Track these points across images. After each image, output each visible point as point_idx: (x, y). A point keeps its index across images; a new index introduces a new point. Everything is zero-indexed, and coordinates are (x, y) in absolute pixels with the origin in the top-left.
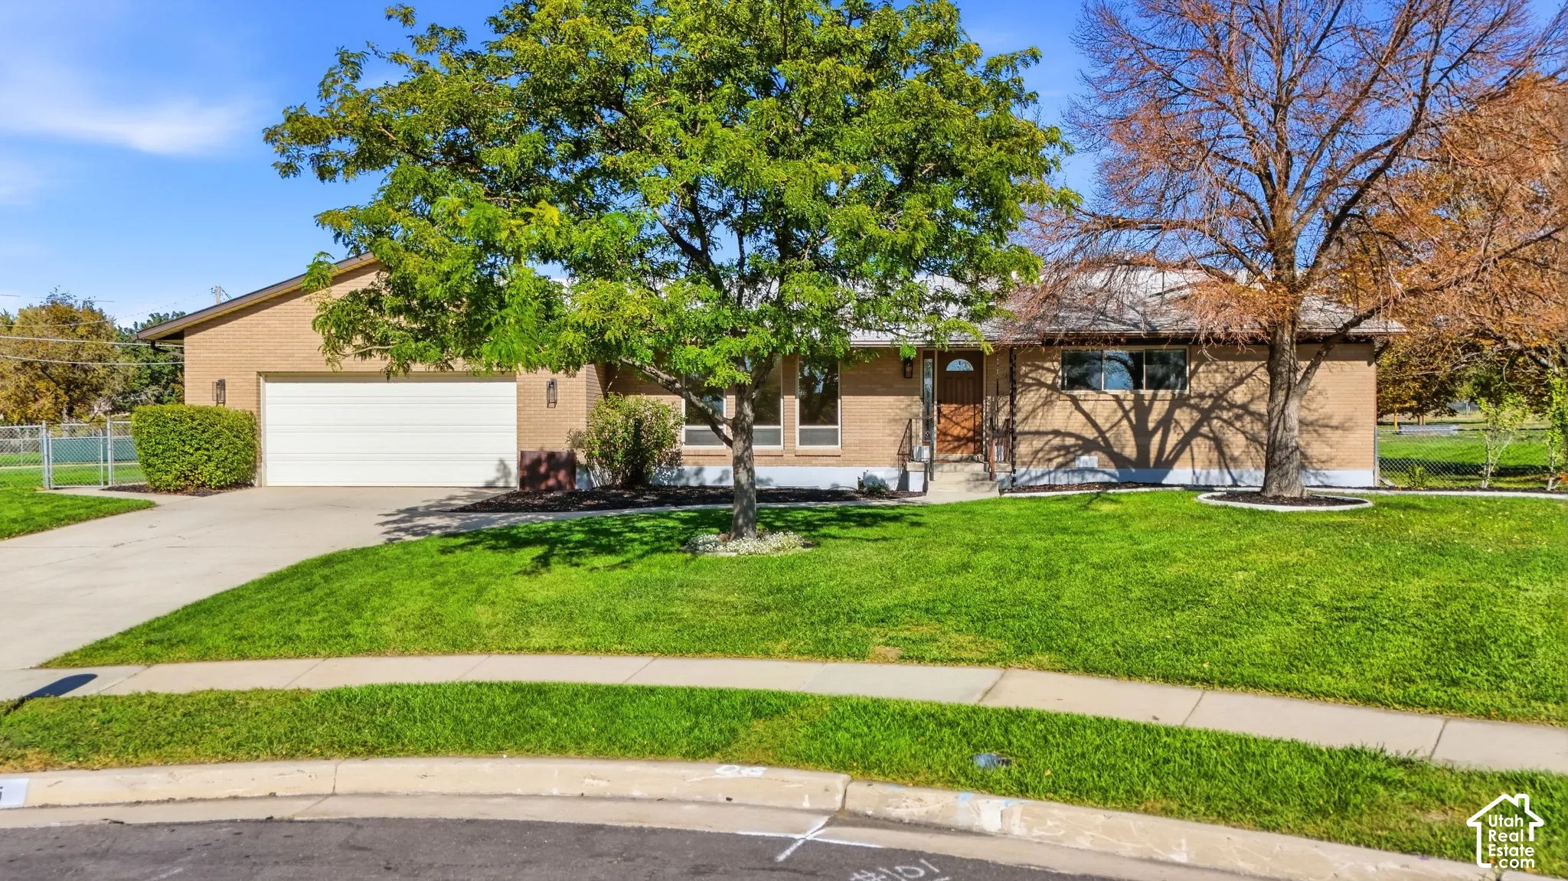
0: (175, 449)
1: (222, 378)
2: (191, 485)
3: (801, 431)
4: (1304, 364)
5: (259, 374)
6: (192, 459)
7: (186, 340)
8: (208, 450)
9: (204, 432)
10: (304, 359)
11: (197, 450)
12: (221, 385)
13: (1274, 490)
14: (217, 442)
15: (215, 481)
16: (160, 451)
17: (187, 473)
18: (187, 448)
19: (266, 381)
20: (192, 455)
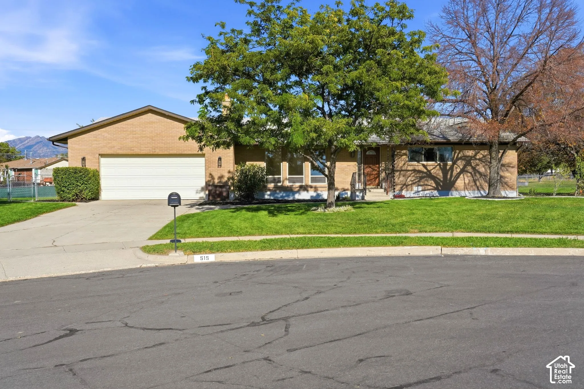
0: (74, 184)
1: (84, 156)
2: (78, 198)
3: (311, 177)
4: (501, 151)
5: (99, 155)
6: (81, 188)
7: (69, 141)
8: (86, 184)
9: (85, 177)
10: (119, 149)
11: (82, 184)
12: (84, 159)
13: (492, 194)
14: (90, 181)
15: (88, 197)
16: (67, 185)
17: (78, 194)
18: (78, 184)
19: (101, 157)
20: (80, 186)
